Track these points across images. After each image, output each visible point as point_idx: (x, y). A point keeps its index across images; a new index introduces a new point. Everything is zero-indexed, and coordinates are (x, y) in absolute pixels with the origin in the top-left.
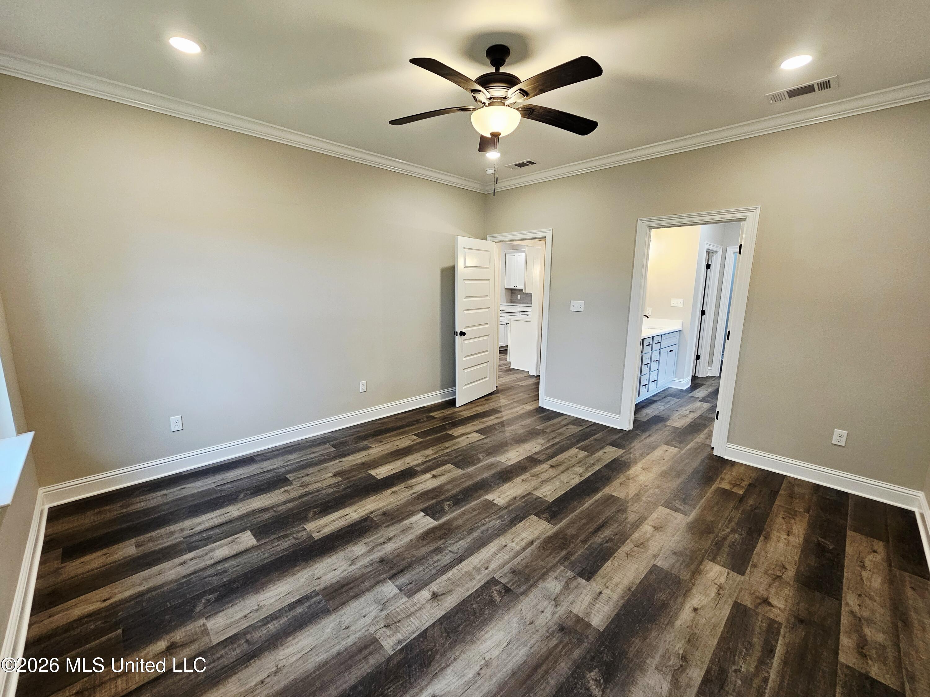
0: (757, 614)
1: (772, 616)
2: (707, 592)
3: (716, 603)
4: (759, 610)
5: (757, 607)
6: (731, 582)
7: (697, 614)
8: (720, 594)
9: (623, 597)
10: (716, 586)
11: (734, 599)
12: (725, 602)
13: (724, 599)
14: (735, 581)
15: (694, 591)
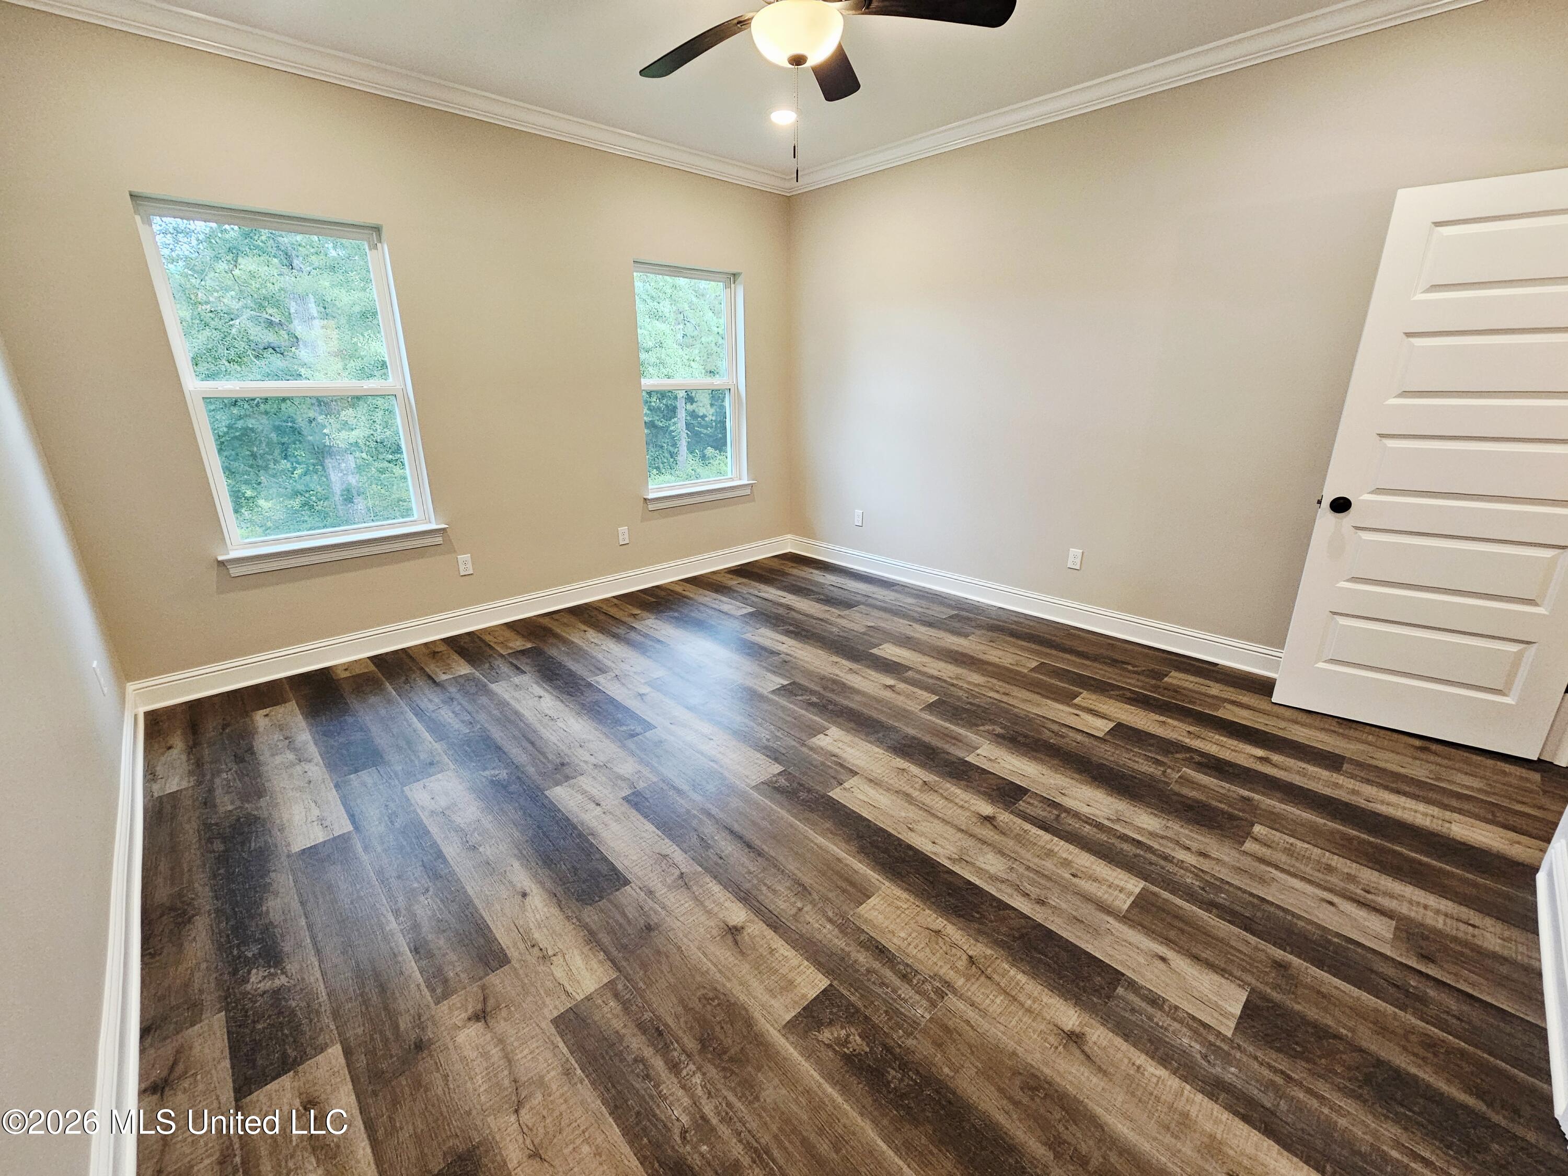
0: (473, 979)
1: (455, 999)
2: (545, 930)
3: (521, 930)
4: (475, 988)
5: (483, 988)
6: (549, 984)
7: (518, 893)
8: (533, 946)
9: (582, 824)
10: (550, 953)
11: (513, 962)
12: (515, 944)
13: (522, 946)
14: (548, 995)
15: (555, 911)
